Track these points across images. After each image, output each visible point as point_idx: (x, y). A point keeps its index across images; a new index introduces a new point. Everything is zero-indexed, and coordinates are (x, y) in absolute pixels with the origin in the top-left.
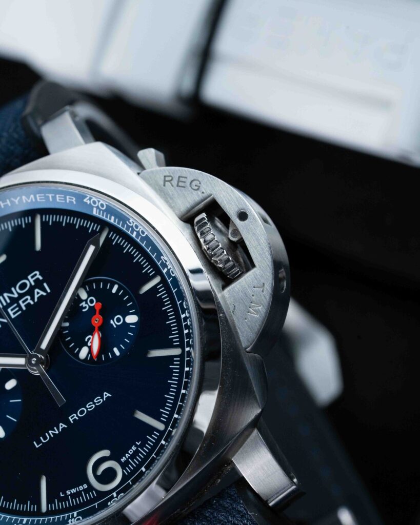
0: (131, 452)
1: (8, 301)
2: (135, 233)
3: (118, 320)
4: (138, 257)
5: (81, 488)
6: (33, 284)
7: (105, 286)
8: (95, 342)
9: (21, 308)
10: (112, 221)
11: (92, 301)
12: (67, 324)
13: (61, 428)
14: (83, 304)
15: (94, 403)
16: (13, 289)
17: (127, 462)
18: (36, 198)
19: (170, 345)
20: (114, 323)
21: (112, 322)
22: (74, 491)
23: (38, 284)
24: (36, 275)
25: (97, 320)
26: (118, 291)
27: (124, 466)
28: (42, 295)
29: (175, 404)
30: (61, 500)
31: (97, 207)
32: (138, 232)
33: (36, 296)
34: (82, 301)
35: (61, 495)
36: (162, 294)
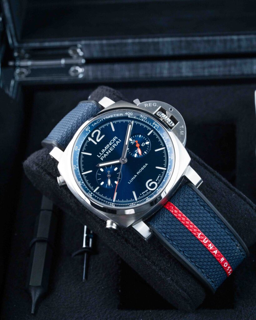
0: (158, 178)
1: (109, 147)
2: (143, 119)
3: (144, 144)
4: (145, 126)
5: (146, 191)
6: (115, 140)
7: (137, 136)
8: (139, 151)
9: (113, 148)
10: (135, 118)
11: (134, 141)
12: (128, 149)
13: (135, 177)
15: (143, 168)
16: (109, 143)
17: (158, 181)
18: (110, 117)
19: (161, 147)
20: (142, 145)
22: (144, 192)
23: (117, 140)
24: (115, 138)
25: (138, 145)
26: (141, 136)
28: (119, 143)
30: (141, 196)
31: (130, 115)
33: (117, 143)
34: (131, 142)
35: (141, 194)
36: (155, 134)
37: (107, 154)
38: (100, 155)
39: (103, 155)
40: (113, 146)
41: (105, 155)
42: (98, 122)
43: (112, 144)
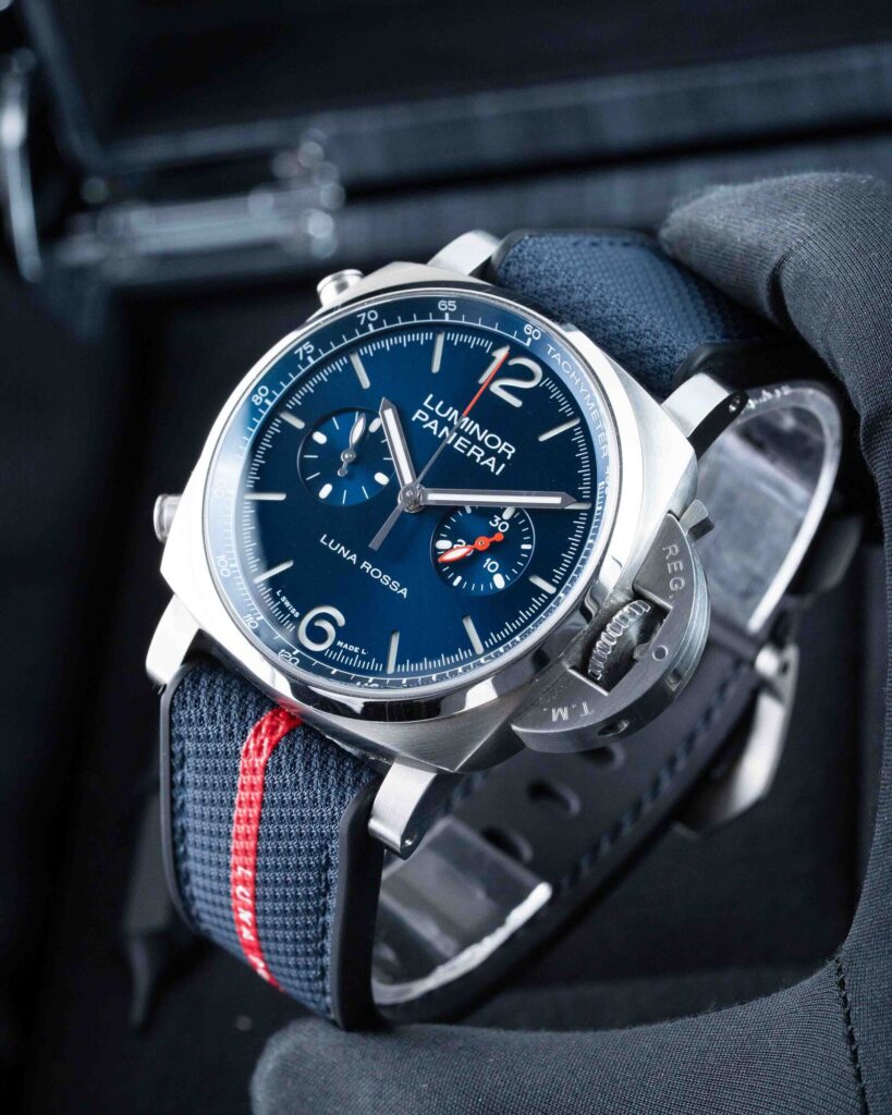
0: (351, 648)
1: (471, 433)
2: (592, 541)
3: (493, 567)
4: (568, 557)
5: (293, 611)
6: (499, 451)
7: (526, 534)
8: (460, 551)
9: (467, 451)
10: (597, 508)
11: (504, 527)
12: (469, 512)
13: (351, 557)
15: (390, 583)
16: (486, 431)
17: (339, 648)
18: (593, 410)
19: (483, 637)
20: (488, 563)
21: (488, 560)
22: (287, 604)
23: (501, 458)
24: (510, 450)
25: (482, 543)
26: (525, 551)
27: (334, 647)
28: (490, 468)
29: (418, 673)
30: (272, 594)
31: (606, 485)
33: (486, 462)
35: (278, 593)
36: (537, 602)
38: (434, 406)
39: (433, 416)
40: (475, 447)
41: (433, 425)
42: (567, 367)
43: (481, 444)
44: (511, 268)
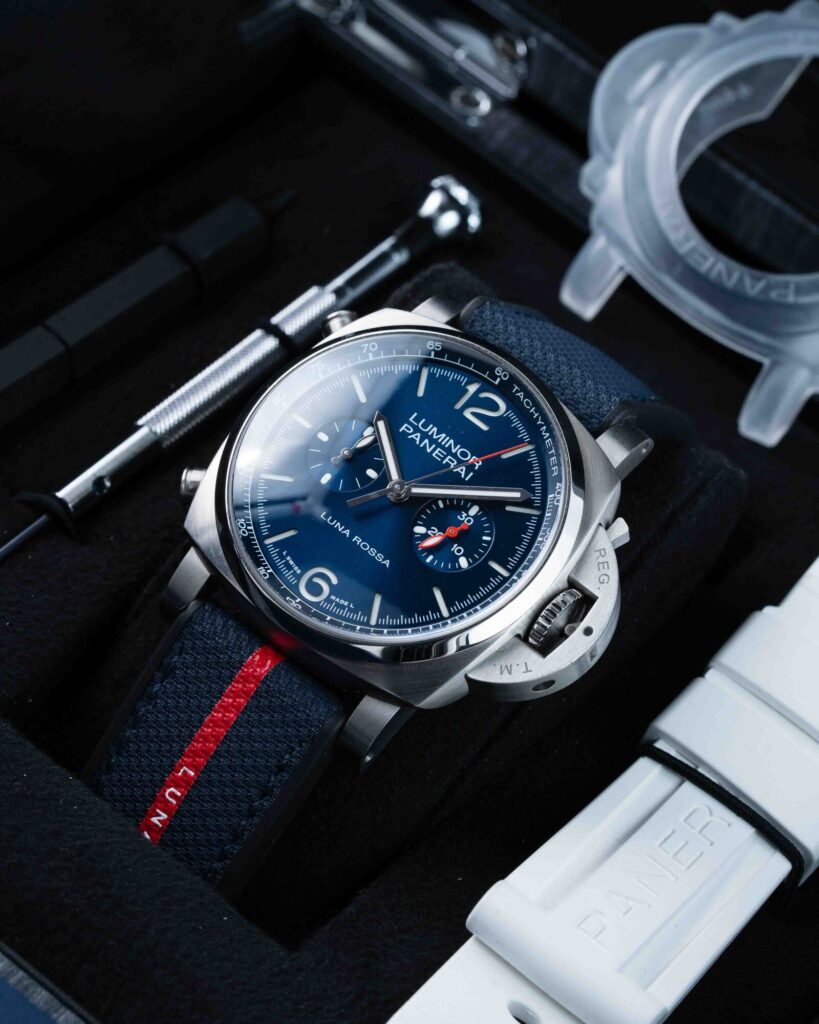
0: (342, 602)
1: (447, 446)
2: (541, 539)
3: (459, 551)
4: (520, 549)
5: (296, 568)
6: (469, 463)
7: (487, 528)
8: (434, 538)
9: (443, 459)
10: (547, 515)
11: (469, 521)
12: (441, 505)
13: (345, 532)
14: (464, 515)
15: (376, 554)
16: (459, 446)
17: (331, 602)
18: (547, 439)
19: (449, 605)
21: (455, 545)
22: (291, 562)
23: (470, 468)
24: (478, 462)
25: (452, 531)
26: (486, 542)
27: (328, 600)
28: (461, 474)
29: (396, 627)
30: (280, 554)
31: (555, 497)
32: (542, 542)
34: (467, 513)
35: (284, 553)
36: (494, 582)
37: (421, 441)
38: (418, 422)
39: (416, 430)
40: (449, 457)
41: (417, 437)
42: (528, 403)
44: (476, 323)
